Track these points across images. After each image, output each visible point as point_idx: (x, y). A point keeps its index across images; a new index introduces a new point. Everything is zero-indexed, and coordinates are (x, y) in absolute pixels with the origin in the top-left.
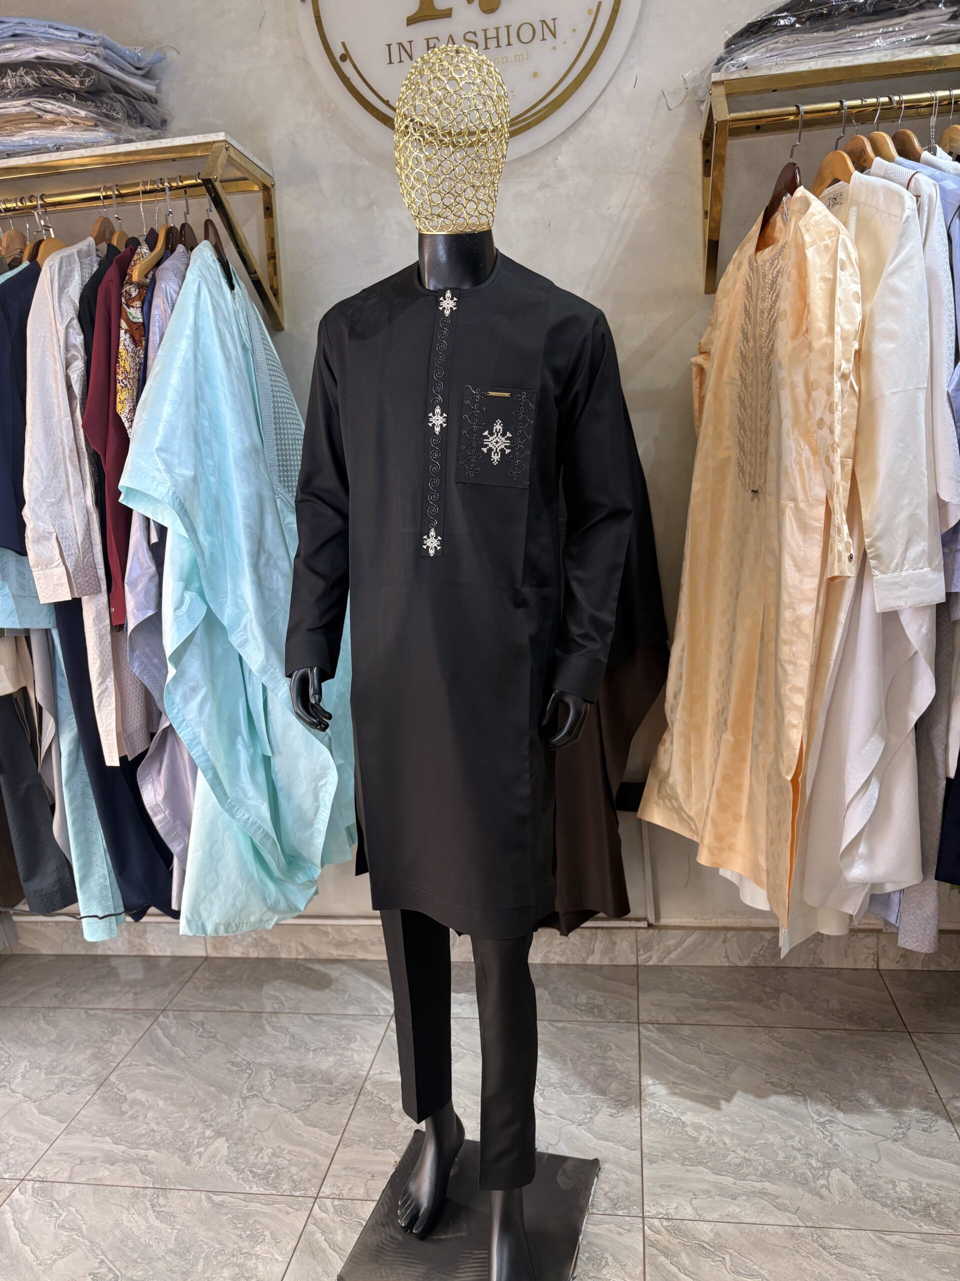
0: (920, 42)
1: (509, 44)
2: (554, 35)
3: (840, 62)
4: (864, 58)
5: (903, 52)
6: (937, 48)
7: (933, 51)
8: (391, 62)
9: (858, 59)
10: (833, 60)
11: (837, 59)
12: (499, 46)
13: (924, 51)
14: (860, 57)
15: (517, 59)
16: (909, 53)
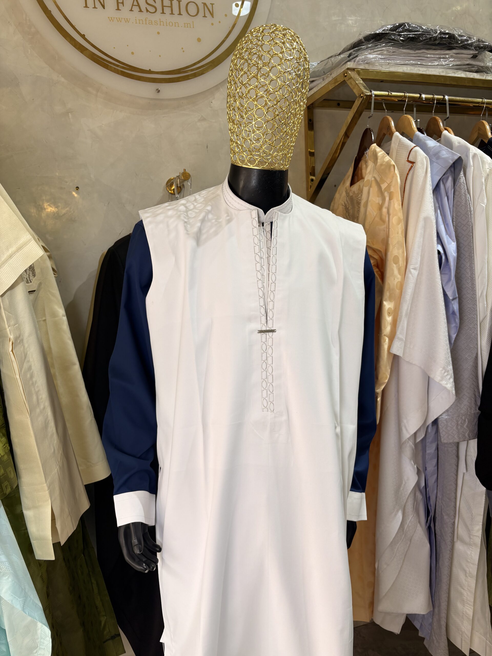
0: (458, 68)
1: (180, 14)
2: (212, 14)
3: (419, 70)
4: (432, 71)
5: (451, 72)
6: (467, 73)
7: (466, 74)
8: (86, 6)
9: (429, 70)
10: (416, 69)
11: (418, 69)
12: (172, 13)
13: (461, 73)
14: (430, 69)
15: (186, 26)
16: (454, 73)
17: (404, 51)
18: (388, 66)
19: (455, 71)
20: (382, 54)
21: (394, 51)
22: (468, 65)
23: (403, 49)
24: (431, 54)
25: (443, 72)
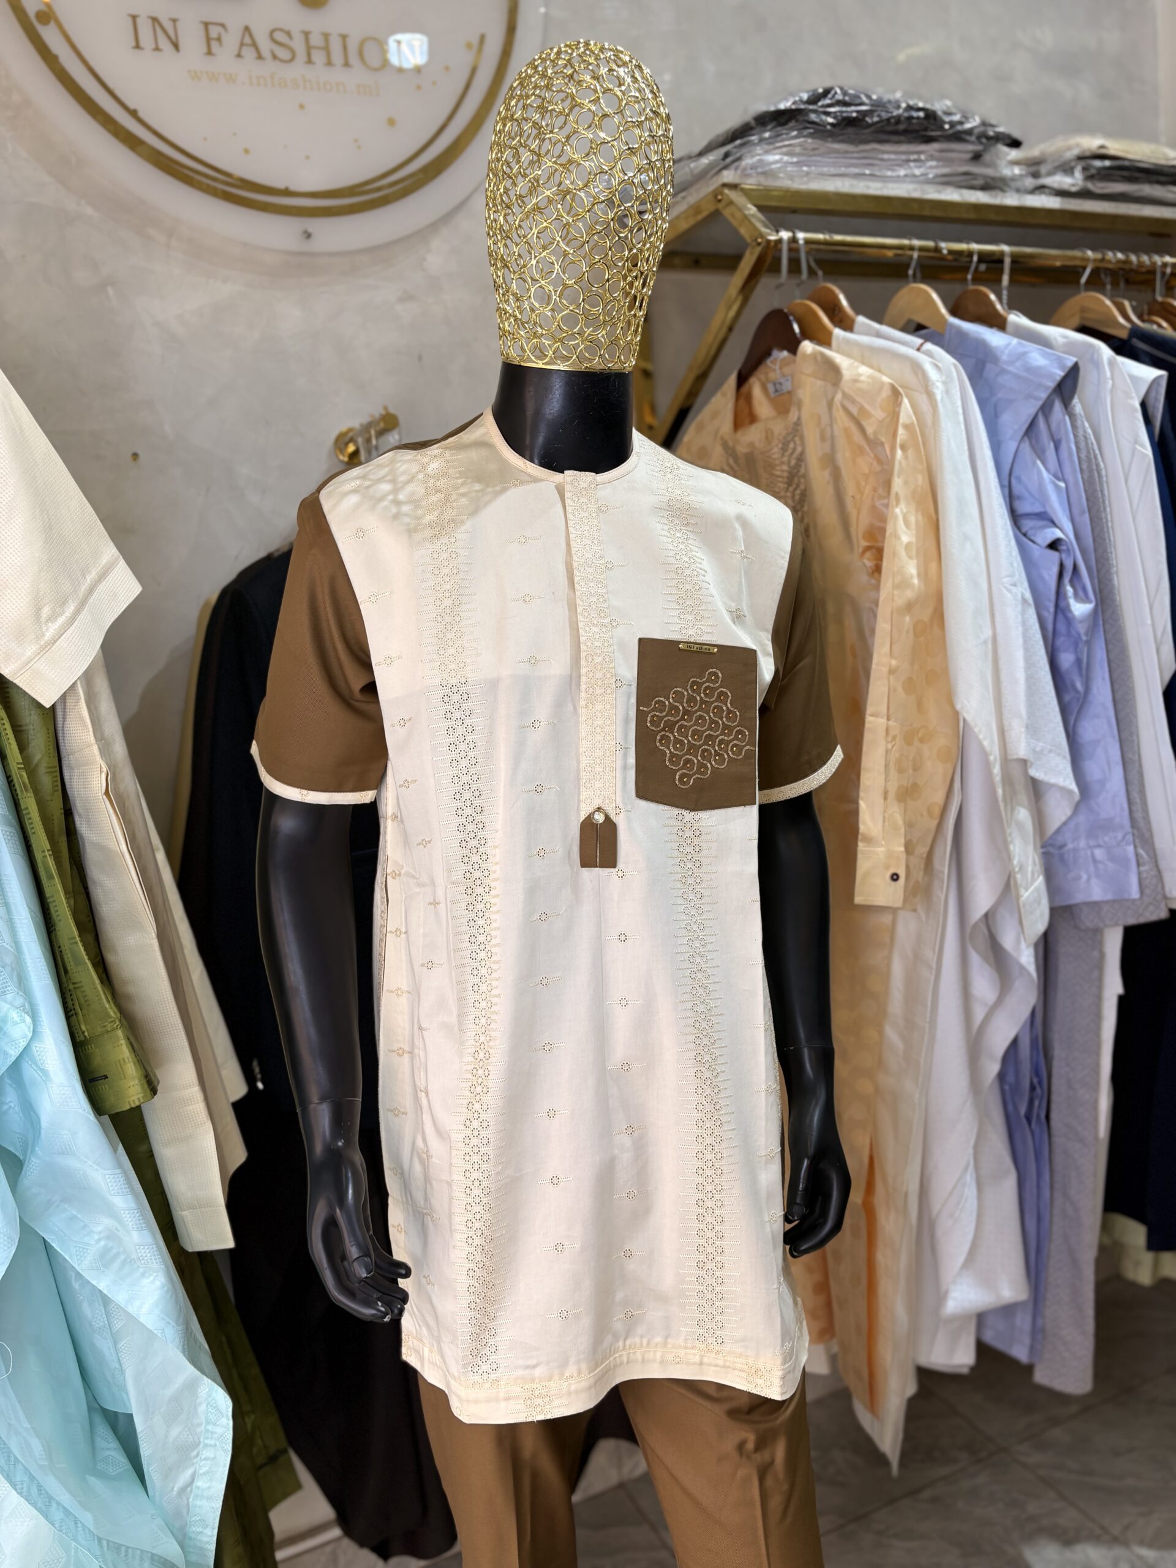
1: (347, 64)
6: (964, 191)
8: (138, 46)
12: (329, 63)
15: (362, 92)
17: (837, 146)
18: (805, 179)
19: (940, 187)
20: (790, 154)
21: (815, 146)
22: (966, 174)
23: (834, 141)
24: (889, 152)
25: (915, 190)
